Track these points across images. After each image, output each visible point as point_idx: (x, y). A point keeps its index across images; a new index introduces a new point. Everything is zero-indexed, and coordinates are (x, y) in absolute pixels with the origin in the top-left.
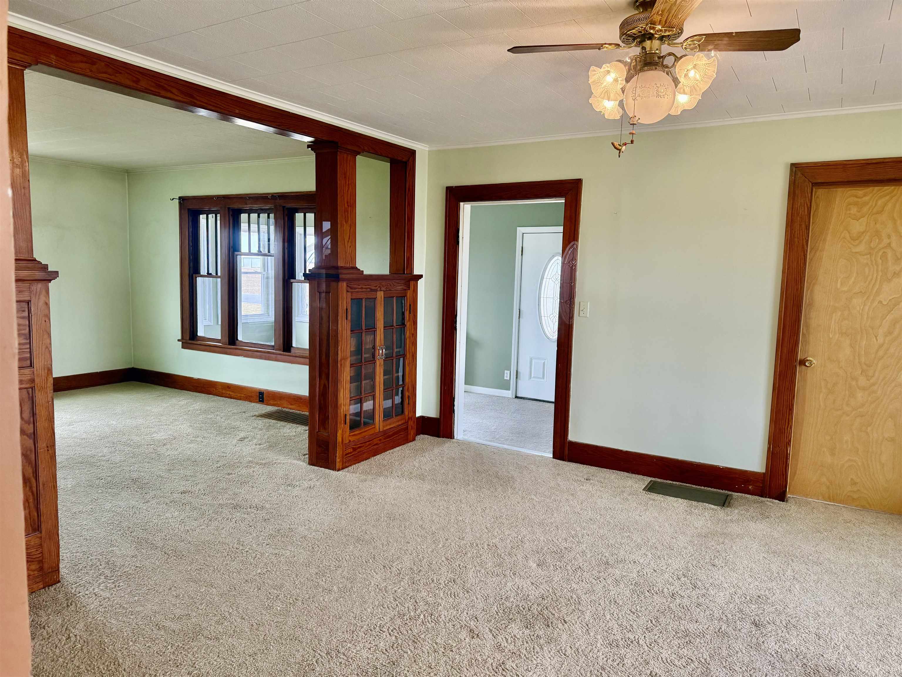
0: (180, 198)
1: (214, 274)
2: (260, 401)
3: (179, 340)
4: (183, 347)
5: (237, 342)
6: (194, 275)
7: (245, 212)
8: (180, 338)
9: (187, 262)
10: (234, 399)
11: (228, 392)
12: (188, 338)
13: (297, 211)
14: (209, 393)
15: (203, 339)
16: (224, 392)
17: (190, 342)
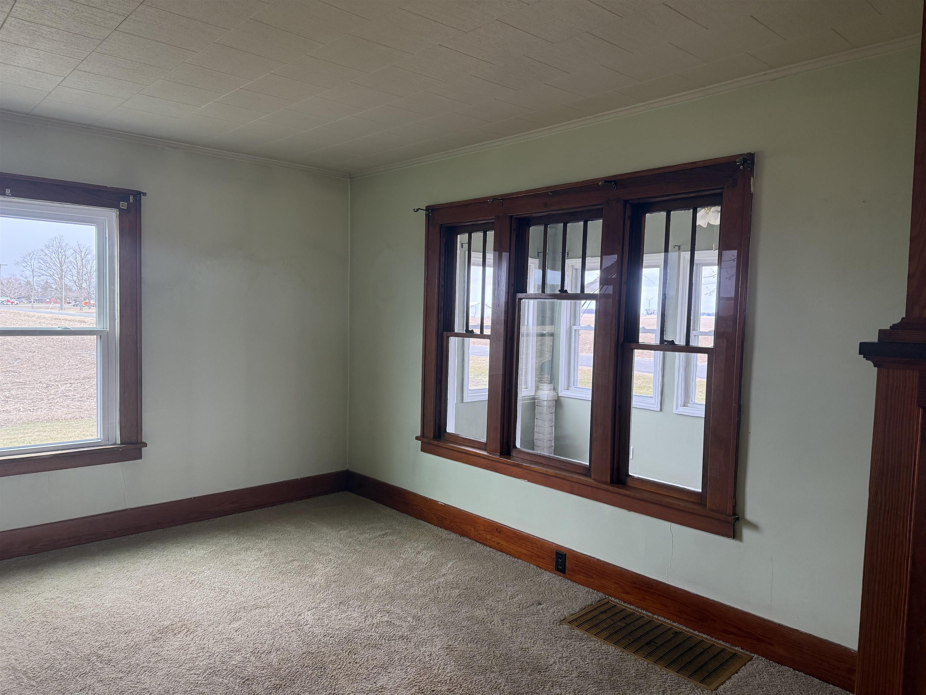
0: (428, 209)
1: (477, 331)
2: (557, 569)
3: (417, 438)
4: (423, 450)
5: (514, 450)
6: (445, 333)
7: (537, 221)
8: (419, 434)
9: (435, 313)
10: (507, 553)
11: (497, 540)
12: (431, 435)
13: (652, 208)
14: (463, 534)
15: (456, 439)
16: (489, 537)
17: (435, 442)
